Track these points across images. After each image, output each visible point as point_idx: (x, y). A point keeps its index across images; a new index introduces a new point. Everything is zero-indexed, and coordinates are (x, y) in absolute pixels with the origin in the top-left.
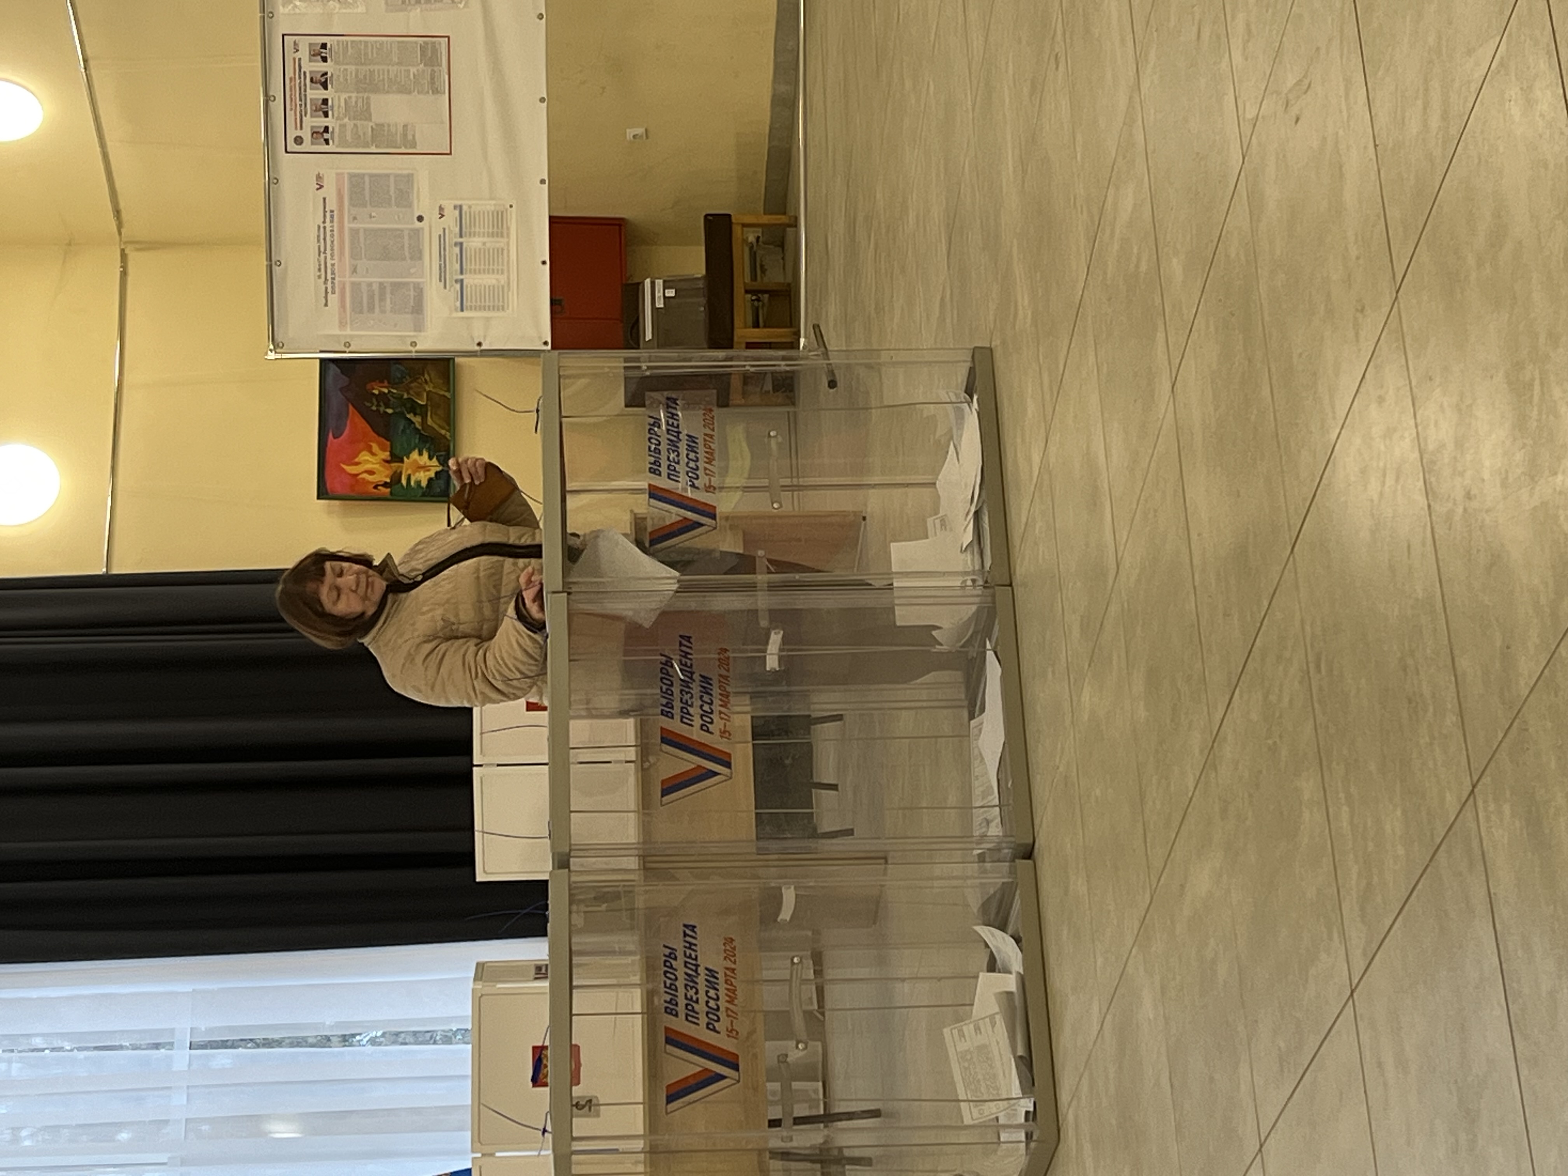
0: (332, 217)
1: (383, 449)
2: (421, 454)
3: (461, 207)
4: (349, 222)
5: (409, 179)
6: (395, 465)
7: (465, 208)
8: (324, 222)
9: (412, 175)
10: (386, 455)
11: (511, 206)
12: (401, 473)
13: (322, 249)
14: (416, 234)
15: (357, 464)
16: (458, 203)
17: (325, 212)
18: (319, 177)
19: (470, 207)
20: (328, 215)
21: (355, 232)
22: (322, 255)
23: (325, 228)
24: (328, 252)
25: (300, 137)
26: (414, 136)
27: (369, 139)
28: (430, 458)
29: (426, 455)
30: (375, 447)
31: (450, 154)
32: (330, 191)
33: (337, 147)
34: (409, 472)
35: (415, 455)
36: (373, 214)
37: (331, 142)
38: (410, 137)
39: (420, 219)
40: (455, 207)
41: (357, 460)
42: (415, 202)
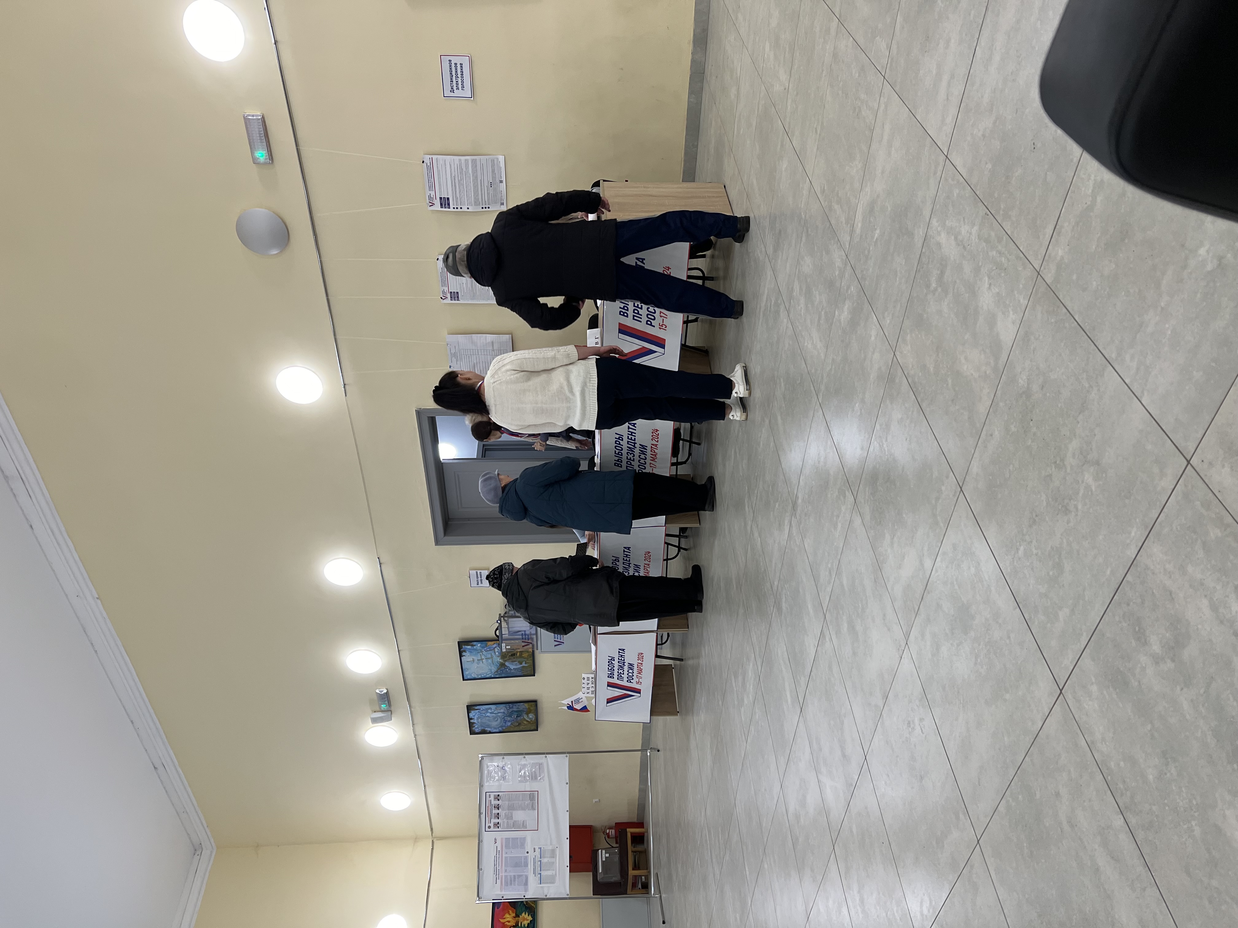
0: (499, 853)
1: (513, 912)
2: (525, 914)
3: (541, 848)
4: (505, 854)
5: (524, 839)
6: (517, 918)
7: (542, 848)
8: (496, 855)
9: (525, 838)
10: (514, 915)
11: (557, 847)
12: (519, 922)
13: (496, 864)
14: (526, 858)
15: (505, 918)
16: (540, 847)
17: (497, 851)
18: (495, 839)
19: (544, 848)
20: (498, 852)
21: (506, 858)
22: (496, 866)
23: (497, 857)
24: (498, 865)
25: (490, 826)
26: (526, 825)
27: (512, 826)
28: (528, 915)
29: (527, 914)
30: (510, 912)
31: (538, 830)
32: (499, 844)
33: (502, 829)
34: (522, 921)
35: (523, 914)
36: (513, 851)
37: (500, 827)
38: (525, 825)
39: (528, 852)
40: (539, 848)
41: (504, 917)
42: (526, 846)
